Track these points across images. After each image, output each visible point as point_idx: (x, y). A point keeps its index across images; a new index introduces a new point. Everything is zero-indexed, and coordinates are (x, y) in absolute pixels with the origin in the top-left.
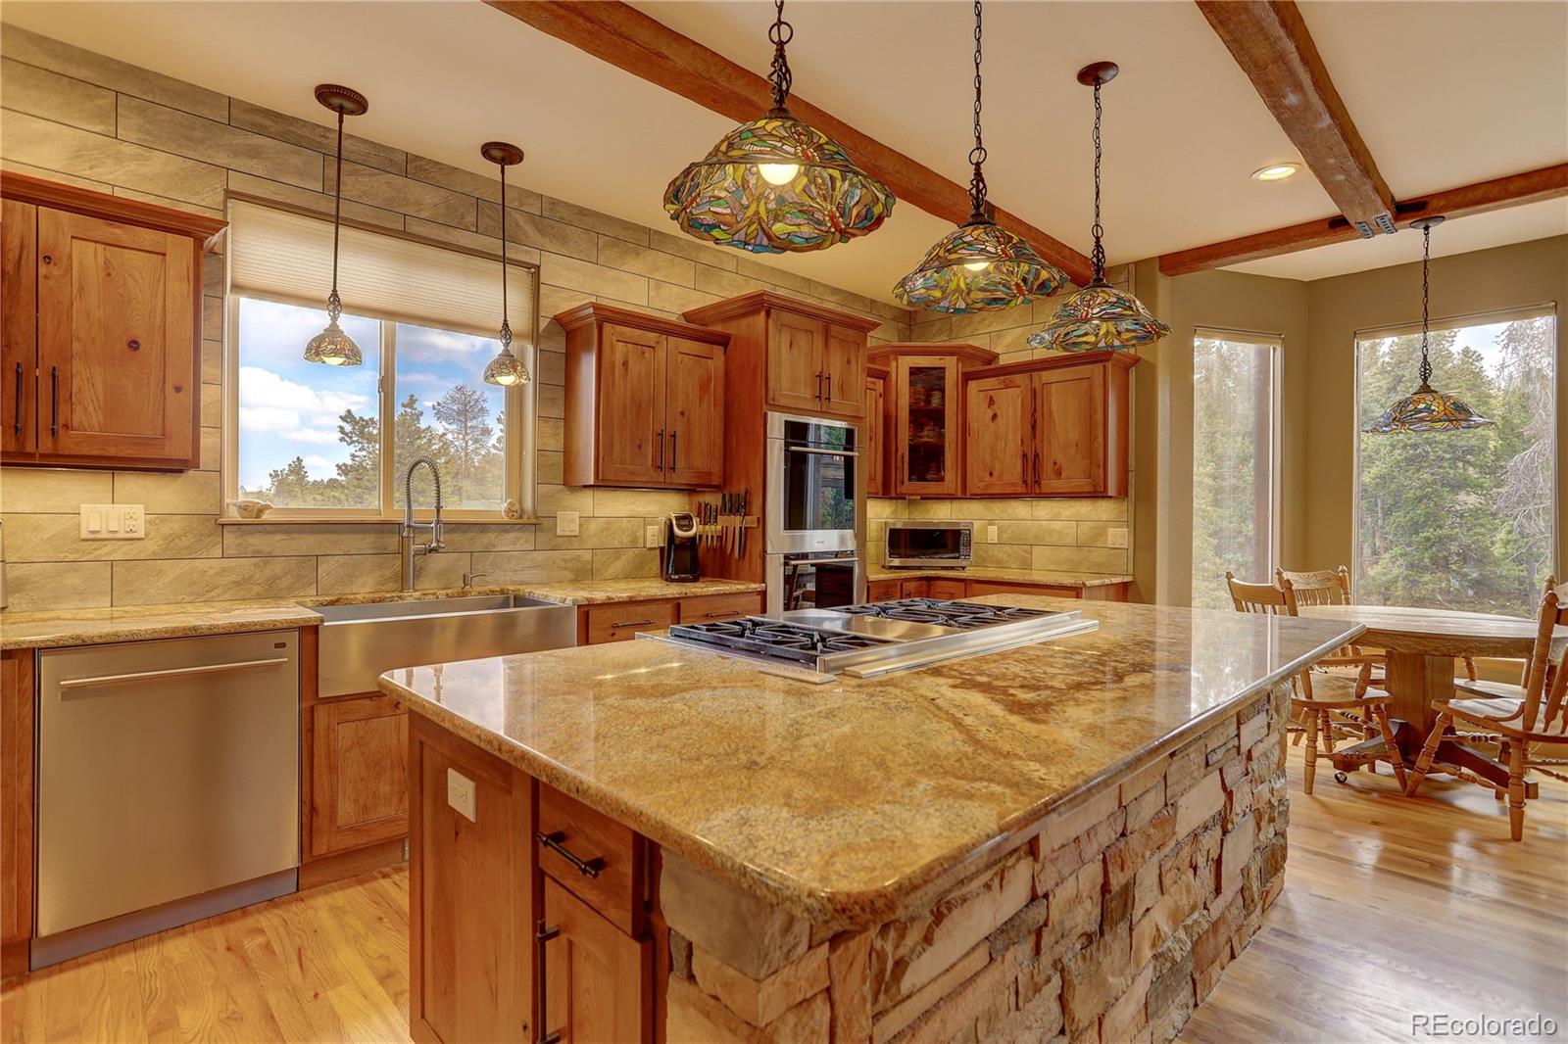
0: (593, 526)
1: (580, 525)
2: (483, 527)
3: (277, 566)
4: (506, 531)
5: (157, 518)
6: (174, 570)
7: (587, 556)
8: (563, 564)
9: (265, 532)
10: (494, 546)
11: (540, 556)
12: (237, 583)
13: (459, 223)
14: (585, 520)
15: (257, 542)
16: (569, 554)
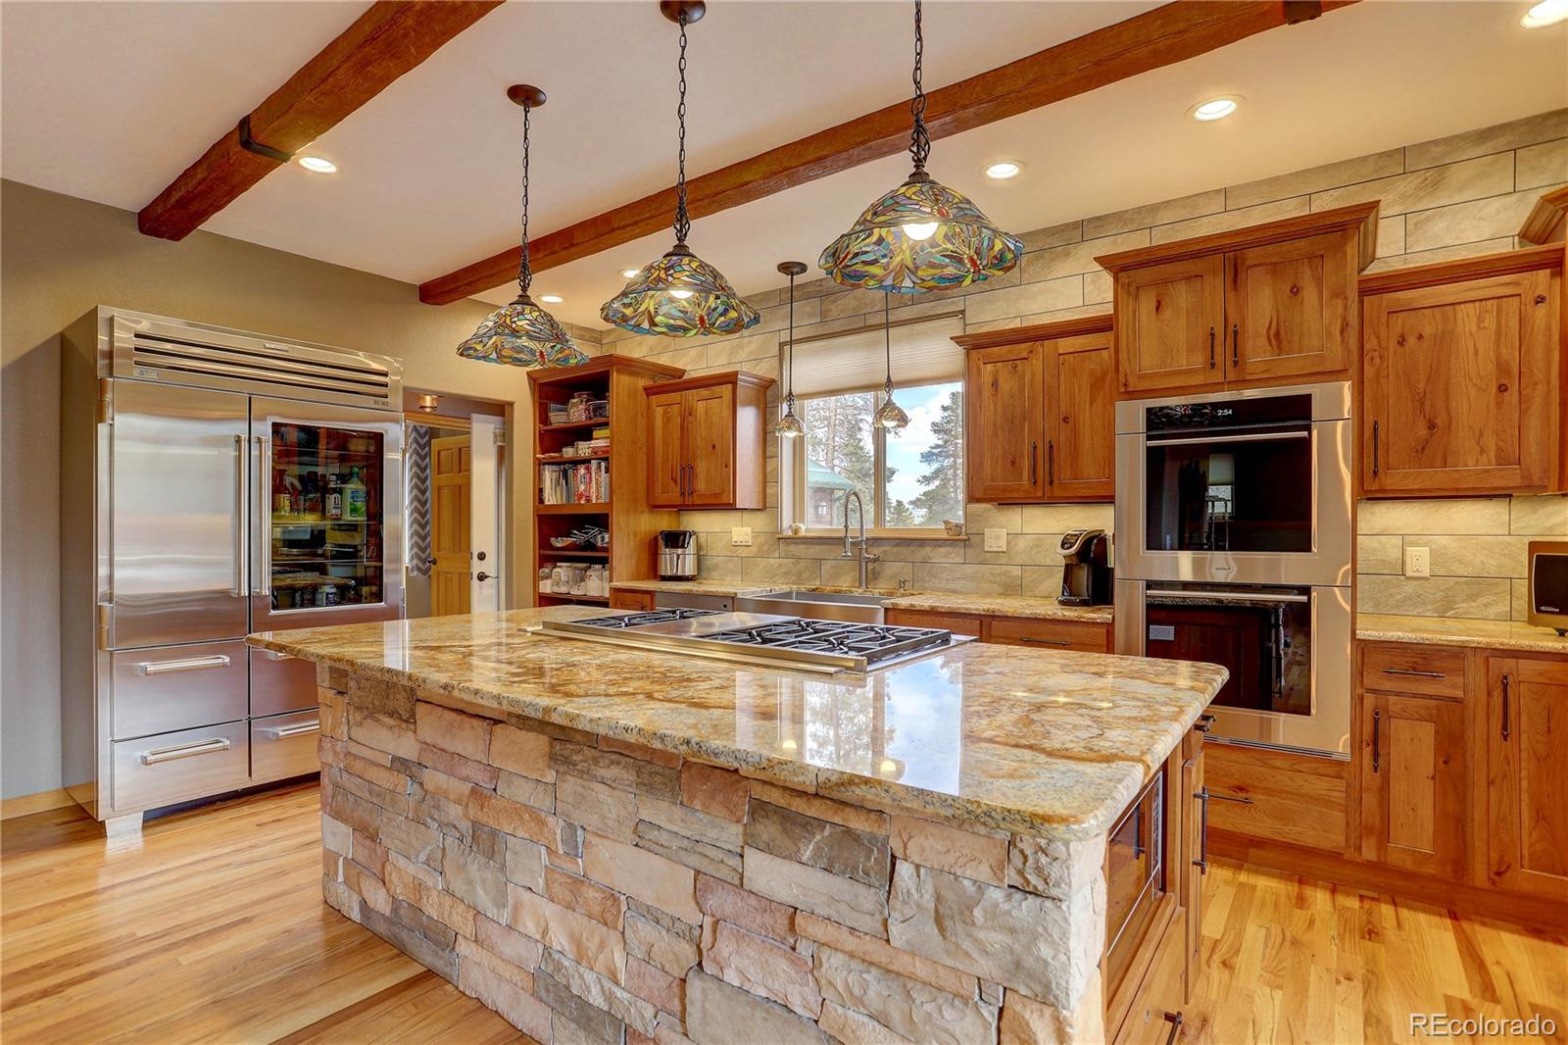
0: (1022, 543)
1: (1008, 542)
2: (922, 542)
3: (802, 564)
4: (940, 546)
5: (756, 534)
6: (762, 562)
7: (1016, 571)
8: (991, 578)
9: (796, 543)
10: (930, 558)
11: (969, 569)
12: (785, 573)
13: (900, 303)
14: (1012, 537)
15: (794, 549)
16: (997, 569)
